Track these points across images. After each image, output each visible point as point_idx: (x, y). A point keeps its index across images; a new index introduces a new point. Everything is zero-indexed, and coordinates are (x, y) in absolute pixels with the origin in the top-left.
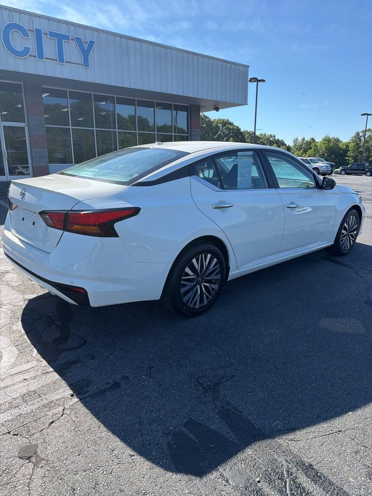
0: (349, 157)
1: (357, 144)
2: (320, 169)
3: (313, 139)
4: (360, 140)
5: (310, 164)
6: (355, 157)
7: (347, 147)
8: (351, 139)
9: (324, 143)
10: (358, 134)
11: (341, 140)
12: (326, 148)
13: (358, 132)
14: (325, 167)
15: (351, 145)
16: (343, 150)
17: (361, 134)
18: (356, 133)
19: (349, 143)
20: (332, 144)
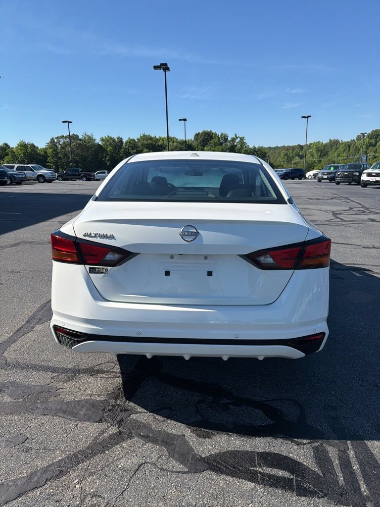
0: (49, 163)
1: (55, 150)
2: (46, 176)
3: (6, 144)
4: (56, 146)
5: (33, 171)
6: (55, 162)
7: (46, 153)
8: (47, 145)
9: (21, 149)
10: (52, 140)
11: (36, 146)
12: (24, 154)
13: (53, 139)
14: (50, 174)
15: (50, 151)
16: (43, 156)
17: (55, 141)
18: (51, 140)
19: (46, 149)
20: (30, 150)
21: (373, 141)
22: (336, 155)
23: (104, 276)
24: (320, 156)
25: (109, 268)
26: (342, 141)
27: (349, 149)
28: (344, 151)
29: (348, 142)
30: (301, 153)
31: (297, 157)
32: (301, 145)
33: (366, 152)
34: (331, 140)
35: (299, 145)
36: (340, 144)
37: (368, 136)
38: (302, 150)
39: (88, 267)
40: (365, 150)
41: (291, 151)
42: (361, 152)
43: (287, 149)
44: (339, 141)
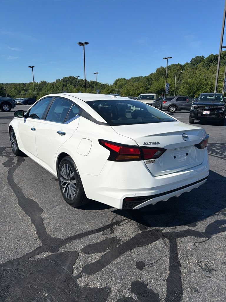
21: (65, 83)
22: (46, 90)
23: (154, 164)
24: (38, 91)
25: (156, 159)
26: (48, 82)
27: (53, 87)
28: (51, 88)
29: (51, 83)
30: (25, 88)
31: (23, 91)
32: (24, 84)
33: (62, 89)
34: (41, 81)
35: (22, 83)
36: (47, 84)
37: (62, 81)
38: (25, 87)
39: (145, 161)
40: (62, 88)
41: (18, 87)
42: (60, 89)
43: (15, 85)
44: (46, 82)
